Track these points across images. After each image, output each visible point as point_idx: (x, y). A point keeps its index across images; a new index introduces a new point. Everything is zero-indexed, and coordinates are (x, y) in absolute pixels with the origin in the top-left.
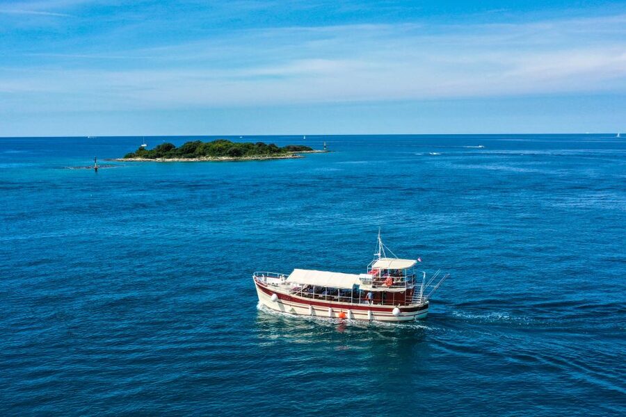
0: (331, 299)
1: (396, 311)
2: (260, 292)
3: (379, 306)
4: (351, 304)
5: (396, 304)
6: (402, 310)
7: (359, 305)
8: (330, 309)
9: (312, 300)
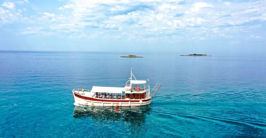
1: (141, 102)
3: (133, 100)
5: (141, 98)
6: (143, 101)
7: (125, 100)
8: (112, 103)
9: (103, 99)
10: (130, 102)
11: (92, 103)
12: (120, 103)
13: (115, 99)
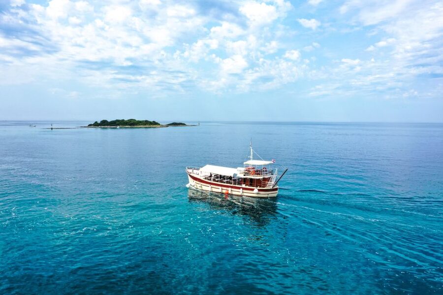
0: (221, 182)
1: (256, 190)
2: (190, 178)
3: (247, 187)
4: (232, 185)
5: (257, 186)
6: (259, 190)
7: (237, 186)
8: (220, 187)
9: (211, 182)
10: (241, 189)
11: (200, 185)
12: (230, 189)
13: (225, 183)
